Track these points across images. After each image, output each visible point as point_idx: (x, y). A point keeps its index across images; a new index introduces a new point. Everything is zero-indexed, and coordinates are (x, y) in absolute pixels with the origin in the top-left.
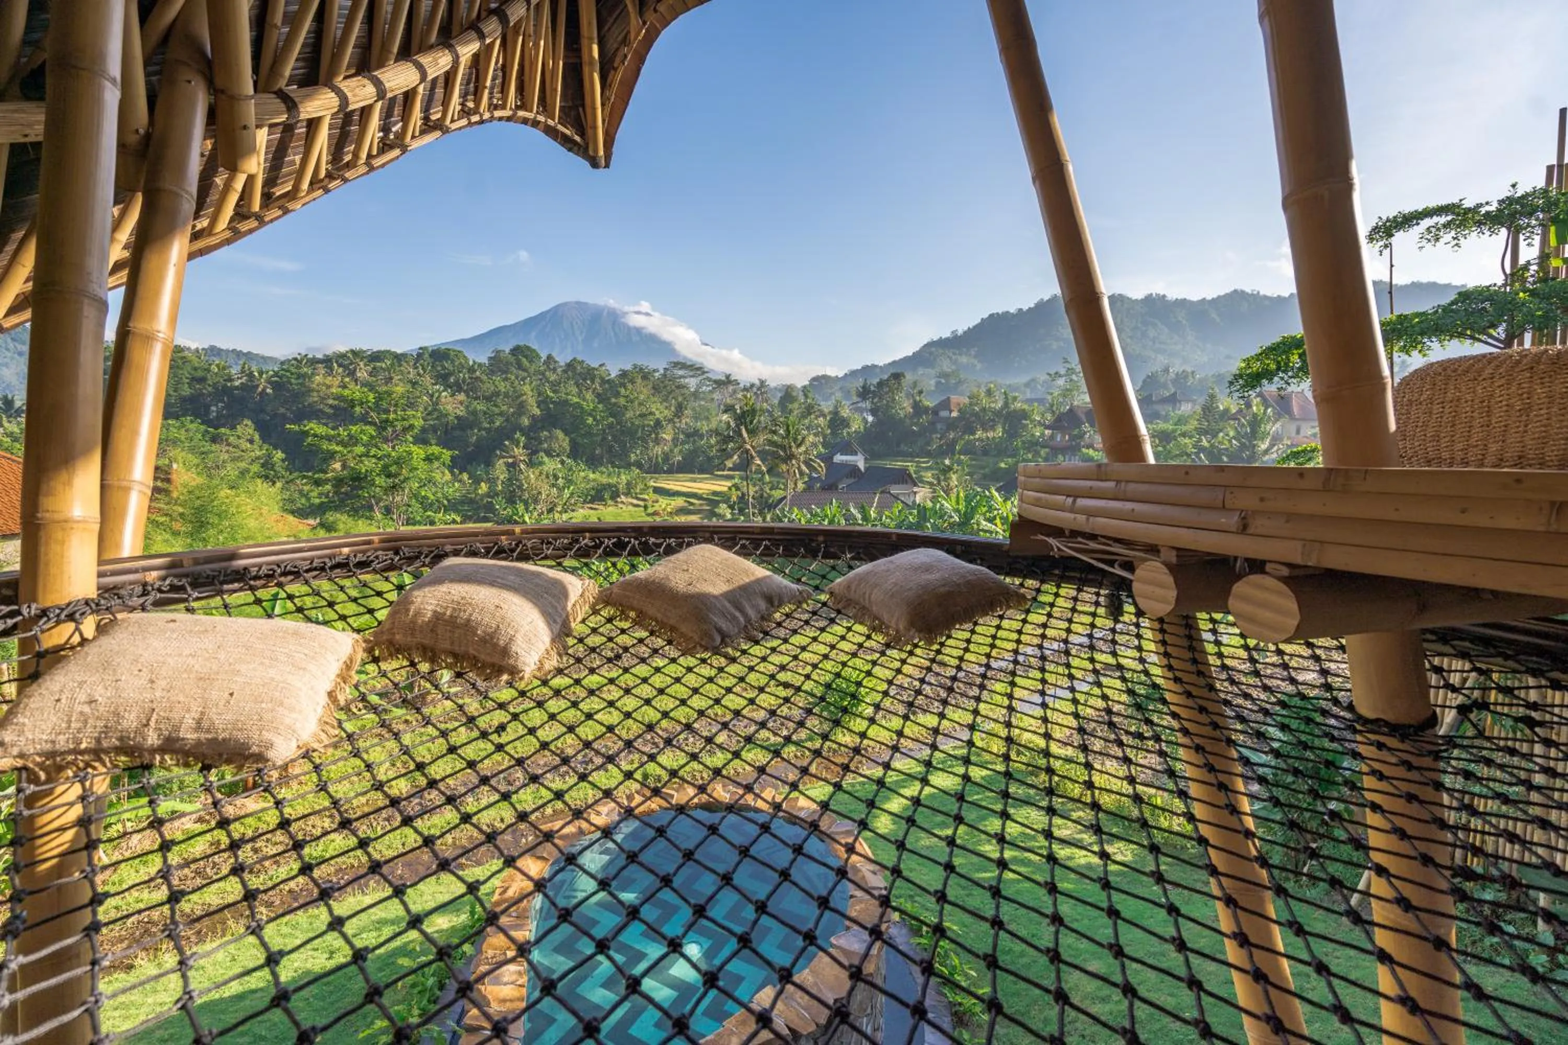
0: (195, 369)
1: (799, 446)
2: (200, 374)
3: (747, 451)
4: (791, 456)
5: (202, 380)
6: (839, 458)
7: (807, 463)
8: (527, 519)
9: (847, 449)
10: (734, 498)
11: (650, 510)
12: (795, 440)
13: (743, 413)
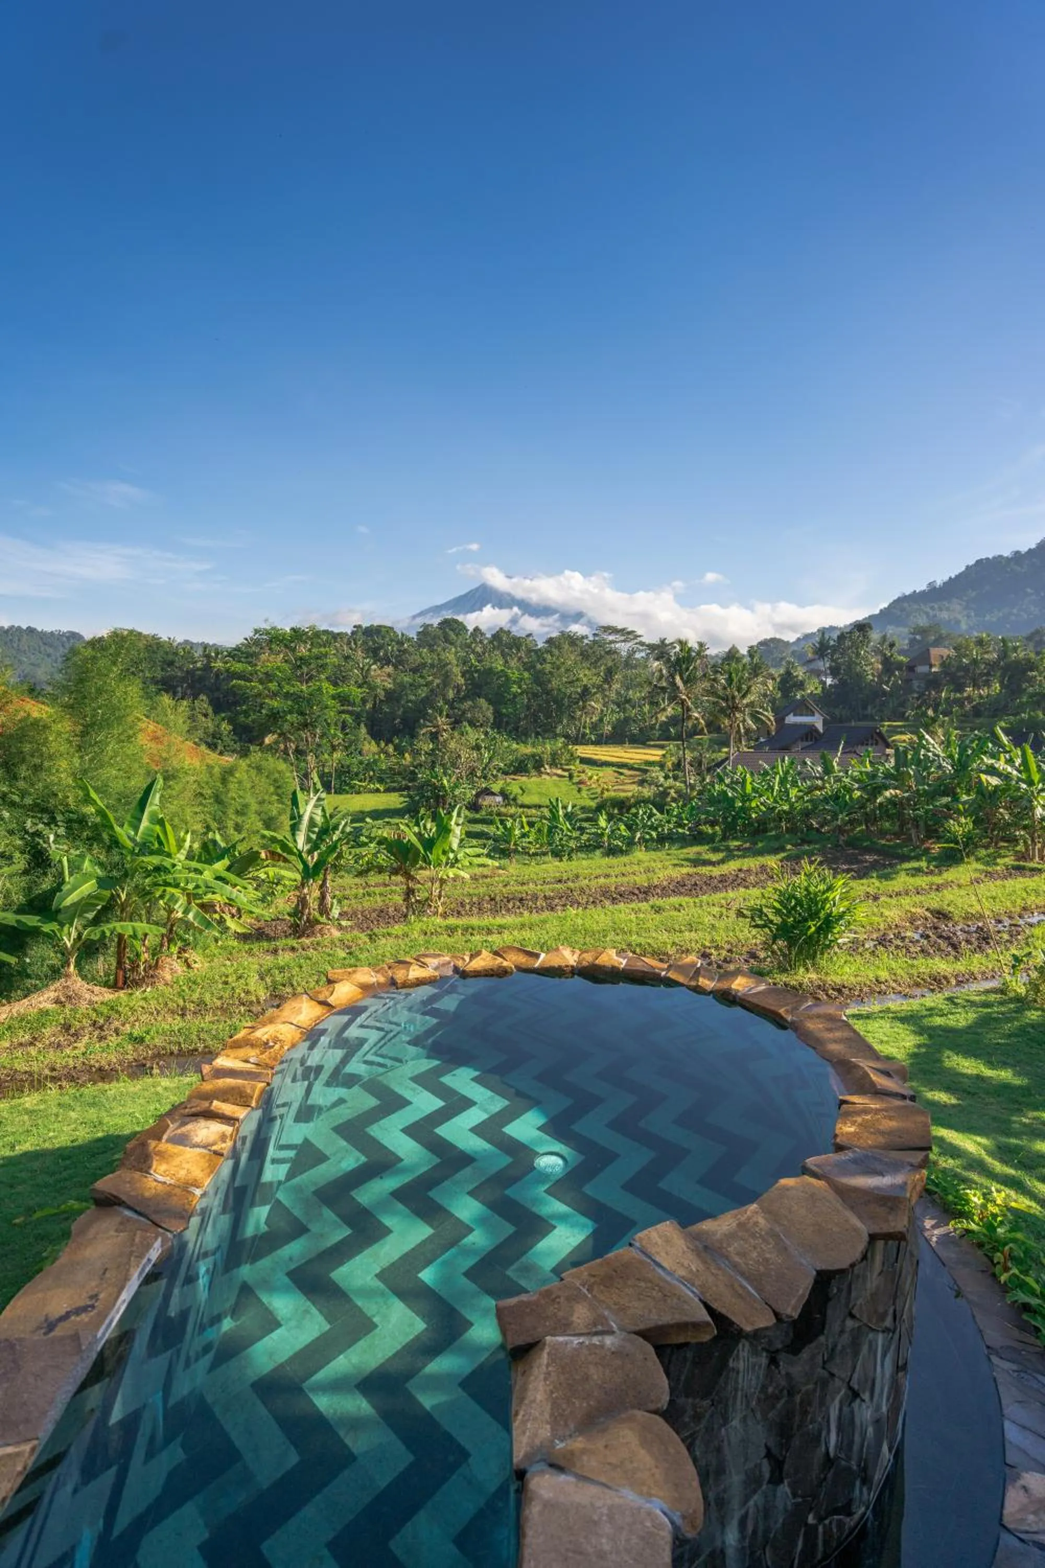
0: (167, 653)
1: (744, 696)
2: (170, 657)
3: (683, 702)
4: (735, 708)
5: (171, 663)
6: (791, 719)
7: (755, 717)
8: (445, 782)
9: (803, 707)
10: (669, 764)
11: (576, 780)
12: (739, 690)
13: (678, 660)
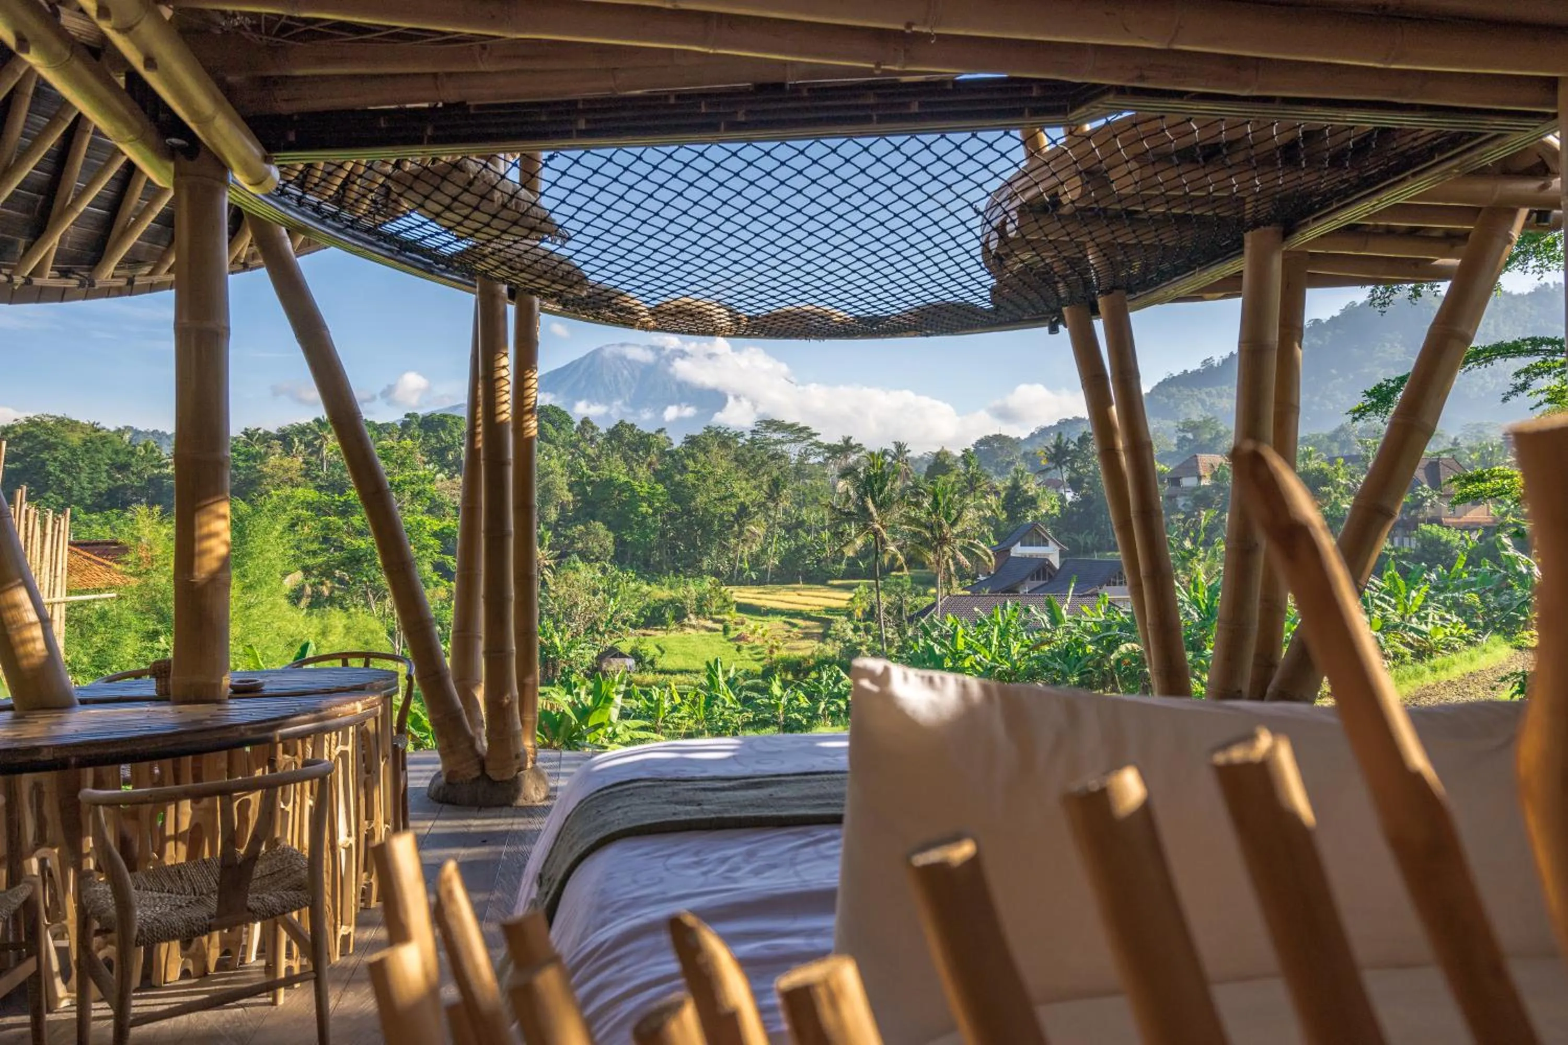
0: (117, 452)
1: (953, 524)
2: (122, 458)
3: (876, 533)
4: (943, 540)
5: (123, 467)
6: (1018, 550)
7: (968, 551)
8: (557, 640)
9: (1033, 535)
10: (859, 613)
11: (732, 634)
12: (947, 516)
13: (869, 477)
